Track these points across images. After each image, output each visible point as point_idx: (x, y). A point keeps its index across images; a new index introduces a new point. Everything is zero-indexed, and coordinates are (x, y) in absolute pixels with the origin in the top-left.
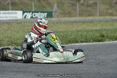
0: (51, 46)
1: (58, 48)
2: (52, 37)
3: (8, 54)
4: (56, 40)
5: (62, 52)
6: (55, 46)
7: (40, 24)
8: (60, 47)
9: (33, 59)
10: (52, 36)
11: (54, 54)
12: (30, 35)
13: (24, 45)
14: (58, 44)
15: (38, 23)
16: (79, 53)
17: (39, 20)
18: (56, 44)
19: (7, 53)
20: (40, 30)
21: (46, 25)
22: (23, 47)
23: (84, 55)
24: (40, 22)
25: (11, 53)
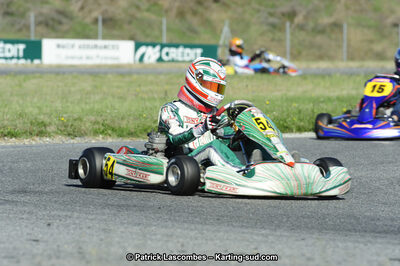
0: (256, 146)
1: (277, 151)
2: (256, 120)
3: (112, 165)
4: (268, 129)
5: (290, 165)
6: (268, 146)
7: (205, 78)
8: (282, 151)
9: (207, 182)
10: (253, 116)
11: (268, 170)
12: (176, 112)
13: (157, 140)
14: (275, 140)
15: (197, 75)
16: (334, 170)
17: (200, 68)
18: (270, 141)
19: (110, 163)
20: (206, 96)
21: (222, 82)
22: (155, 146)
23: (348, 177)
24: (204, 71)
25: (124, 163)
